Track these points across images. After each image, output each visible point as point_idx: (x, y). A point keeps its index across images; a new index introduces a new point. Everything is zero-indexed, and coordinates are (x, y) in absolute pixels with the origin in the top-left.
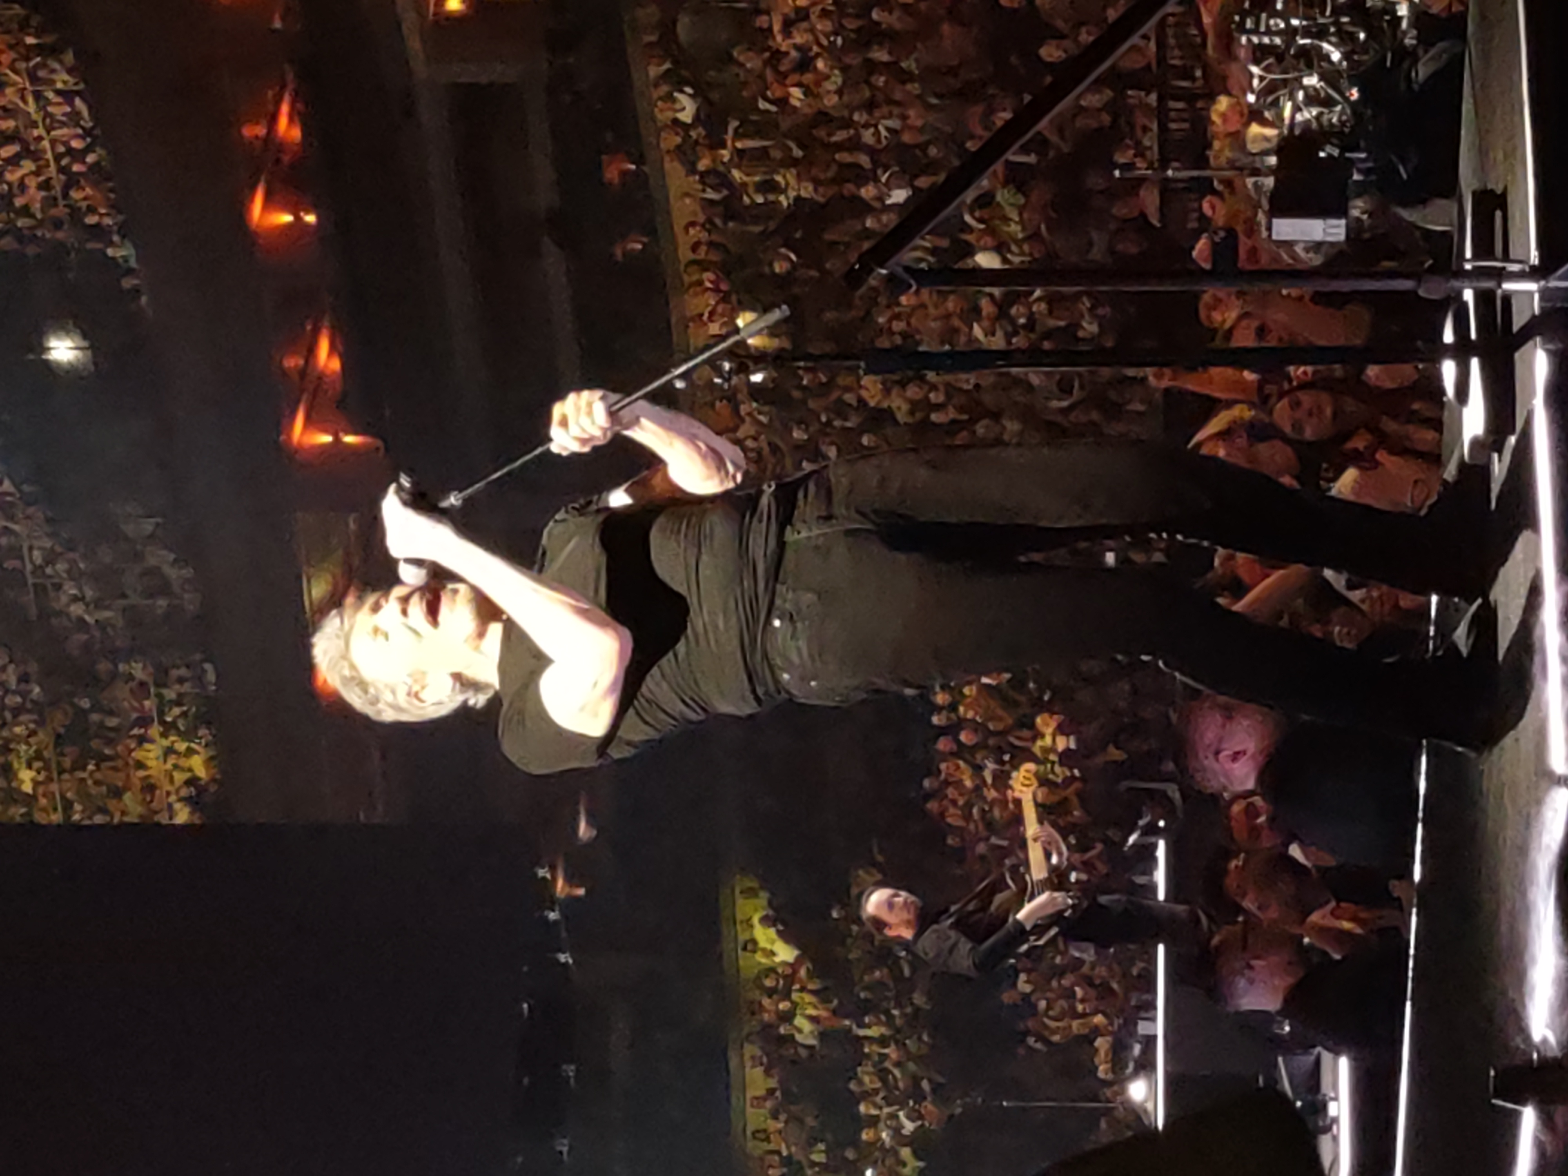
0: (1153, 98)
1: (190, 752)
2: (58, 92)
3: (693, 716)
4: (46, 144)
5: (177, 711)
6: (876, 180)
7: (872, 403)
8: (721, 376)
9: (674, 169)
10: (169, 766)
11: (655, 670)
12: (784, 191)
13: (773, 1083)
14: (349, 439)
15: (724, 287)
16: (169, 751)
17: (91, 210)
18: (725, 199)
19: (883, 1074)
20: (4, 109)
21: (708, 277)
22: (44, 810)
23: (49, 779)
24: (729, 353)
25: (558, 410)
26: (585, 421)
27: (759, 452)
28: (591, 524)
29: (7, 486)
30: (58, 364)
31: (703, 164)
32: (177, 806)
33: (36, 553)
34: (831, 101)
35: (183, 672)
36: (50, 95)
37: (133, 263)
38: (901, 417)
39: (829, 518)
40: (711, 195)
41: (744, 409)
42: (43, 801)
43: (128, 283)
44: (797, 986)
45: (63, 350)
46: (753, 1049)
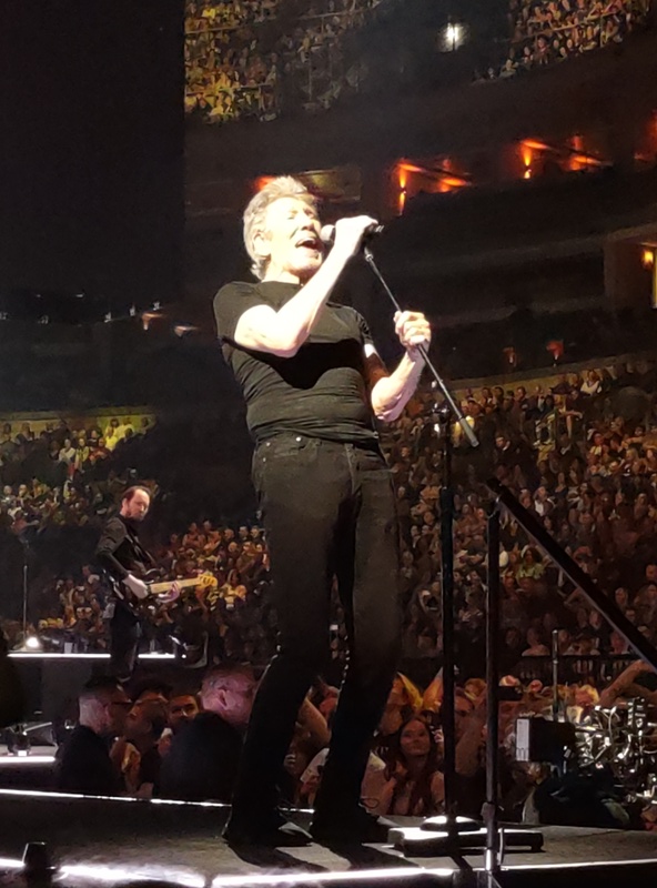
0: (594, 652)
1: (225, 106)
2: (599, 33)
3: (245, 392)
4: (570, 25)
5: (248, 97)
6: (548, 496)
7: (422, 493)
8: (439, 408)
9: (555, 382)
10: (217, 94)
11: (271, 370)
12: (542, 443)
13: (37, 436)
14: (402, 197)
15: (488, 409)
16: (226, 94)
17: (532, 51)
18: (537, 409)
19: (42, 498)
20: (589, 2)
21: (495, 401)
22: (192, 24)
23: (210, 26)
24: (451, 412)
25: (420, 315)
26: (413, 331)
27: (395, 429)
28: (355, 334)
29: (375, 3)
30: (445, 33)
31: (557, 397)
32: (195, 99)
33: (337, 19)
34: (593, 470)
35: (270, 103)
36: (597, 28)
37: (503, 74)
38: (413, 509)
39: (358, 468)
40: (540, 401)
41: (419, 420)
42: (197, 23)
43: (491, 72)
44: (92, 449)
45: (453, 35)
46: (56, 424)
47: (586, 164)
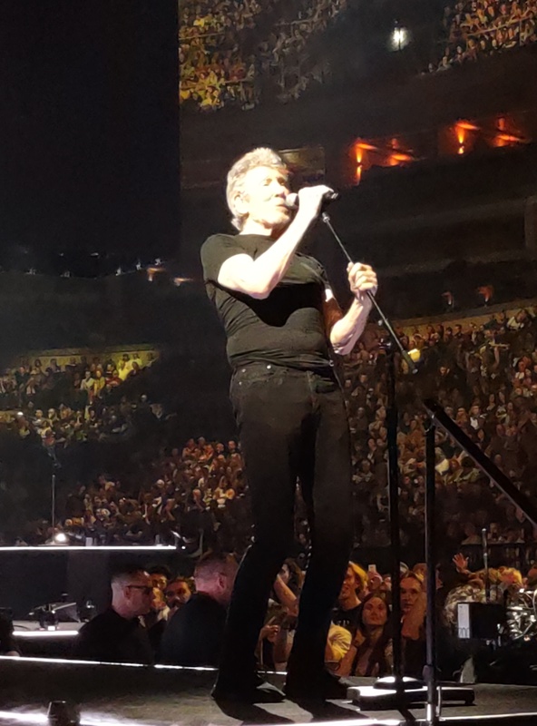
0: (519, 541)
1: (213, 98)
2: (518, 34)
4: (495, 28)
5: (232, 91)
6: (482, 413)
7: (378, 412)
8: (384, 342)
9: (486, 319)
10: (207, 88)
14: (359, 170)
15: (431, 343)
16: (214, 88)
17: (464, 50)
18: (471, 343)
19: (67, 420)
20: (511, 8)
21: (436, 335)
22: (186, 31)
23: (201, 34)
24: (395, 347)
25: (368, 267)
26: (364, 278)
27: (355, 360)
30: (393, 35)
33: (305, 25)
34: (518, 391)
35: (250, 96)
36: (517, 30)
37: (440, 69)
38: (371, 426)
42: (190, 30)
43: (430, 66)
44: (107, 379)
45: (399, 37)
46: (78, 359)
47: (509, 141)
